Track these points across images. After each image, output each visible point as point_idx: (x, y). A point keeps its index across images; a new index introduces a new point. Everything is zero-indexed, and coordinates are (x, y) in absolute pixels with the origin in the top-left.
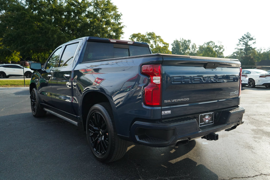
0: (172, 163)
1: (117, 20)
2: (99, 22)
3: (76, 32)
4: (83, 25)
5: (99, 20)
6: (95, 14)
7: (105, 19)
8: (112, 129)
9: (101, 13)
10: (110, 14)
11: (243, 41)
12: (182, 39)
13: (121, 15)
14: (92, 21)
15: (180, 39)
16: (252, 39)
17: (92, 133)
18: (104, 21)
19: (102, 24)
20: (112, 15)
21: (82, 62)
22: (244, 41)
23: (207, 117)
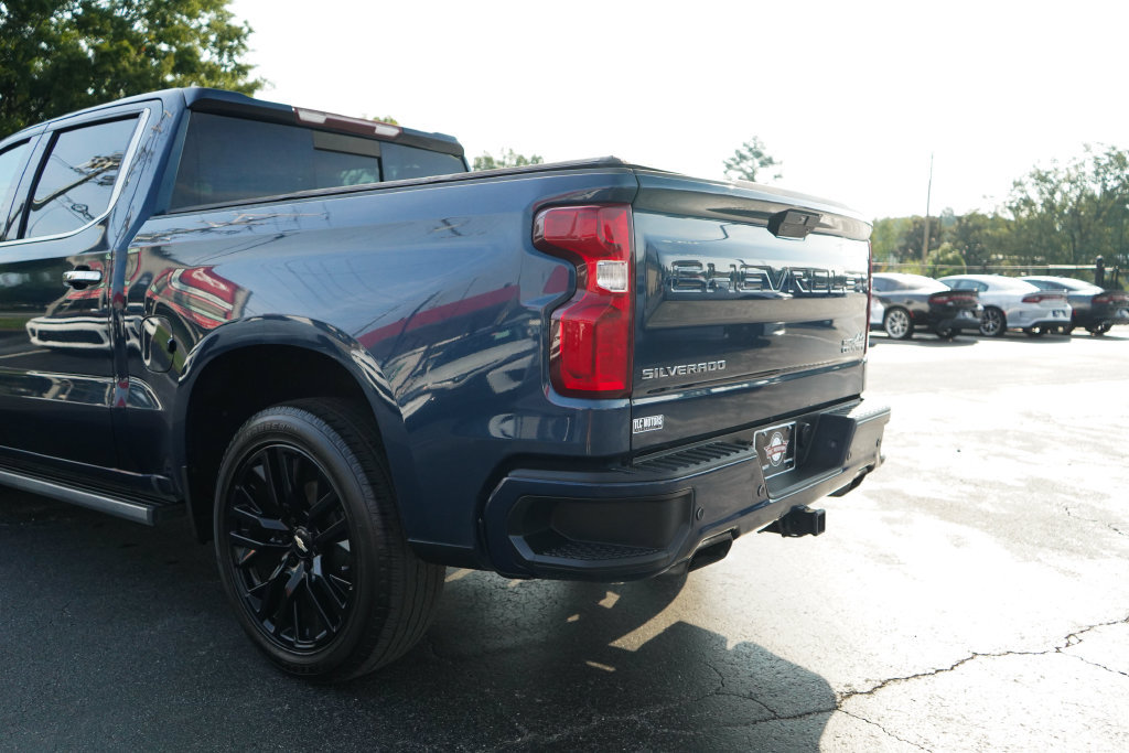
0: (629, 648)
1: (231, 55)
2: (143, 55)
3: (27, 96)
4: (61, 66)
5: (143, 50)
6: (122, 17)
7: (171, 44)
8: (375, 518)
9: (147, 16)
10: (194, 24)
11: (737, 167)
12: (507, 152)
13: (245, 30)
14: (106, 47)
15: (502, 150)
16: (770, 161)
17: (251, 546)
18: (165, 52)
19: (159, 65)
20: (205, 29)
21: (172, 208)
22: (741, 170)
23: (776, 441)
